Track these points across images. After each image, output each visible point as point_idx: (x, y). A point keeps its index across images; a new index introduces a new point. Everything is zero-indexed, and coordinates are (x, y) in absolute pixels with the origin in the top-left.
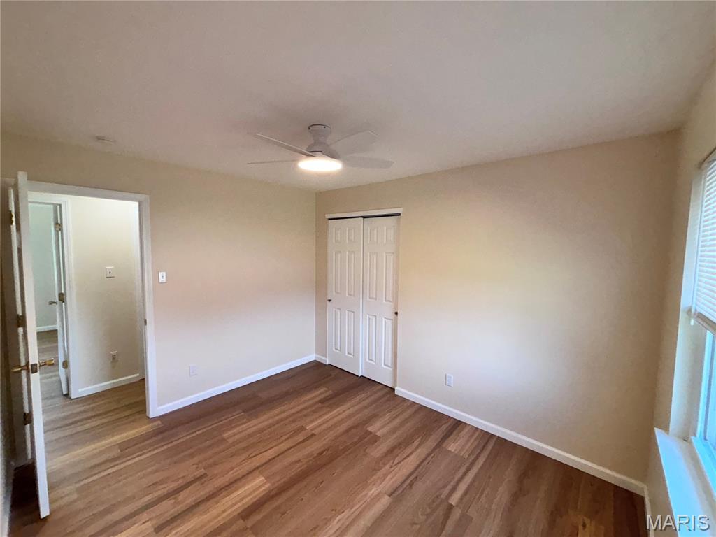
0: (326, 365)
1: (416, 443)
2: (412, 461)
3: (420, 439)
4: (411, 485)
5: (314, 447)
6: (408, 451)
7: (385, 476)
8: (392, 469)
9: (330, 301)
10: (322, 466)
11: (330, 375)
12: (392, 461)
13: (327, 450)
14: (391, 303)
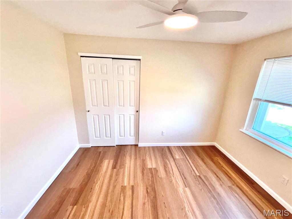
0: (90, 148)
1: (168, 162)
2: (175, 170)
3: (167, 160)
4: (185, 178)
5: (141, 191)
6: (169, 166)
7: (176, 181)
8: (174, 177)
9: (89, 111)
10: (155, 197)
11: (100, 152)
12: (171, 175)
13: (147, 188)
14: (134, 107)
